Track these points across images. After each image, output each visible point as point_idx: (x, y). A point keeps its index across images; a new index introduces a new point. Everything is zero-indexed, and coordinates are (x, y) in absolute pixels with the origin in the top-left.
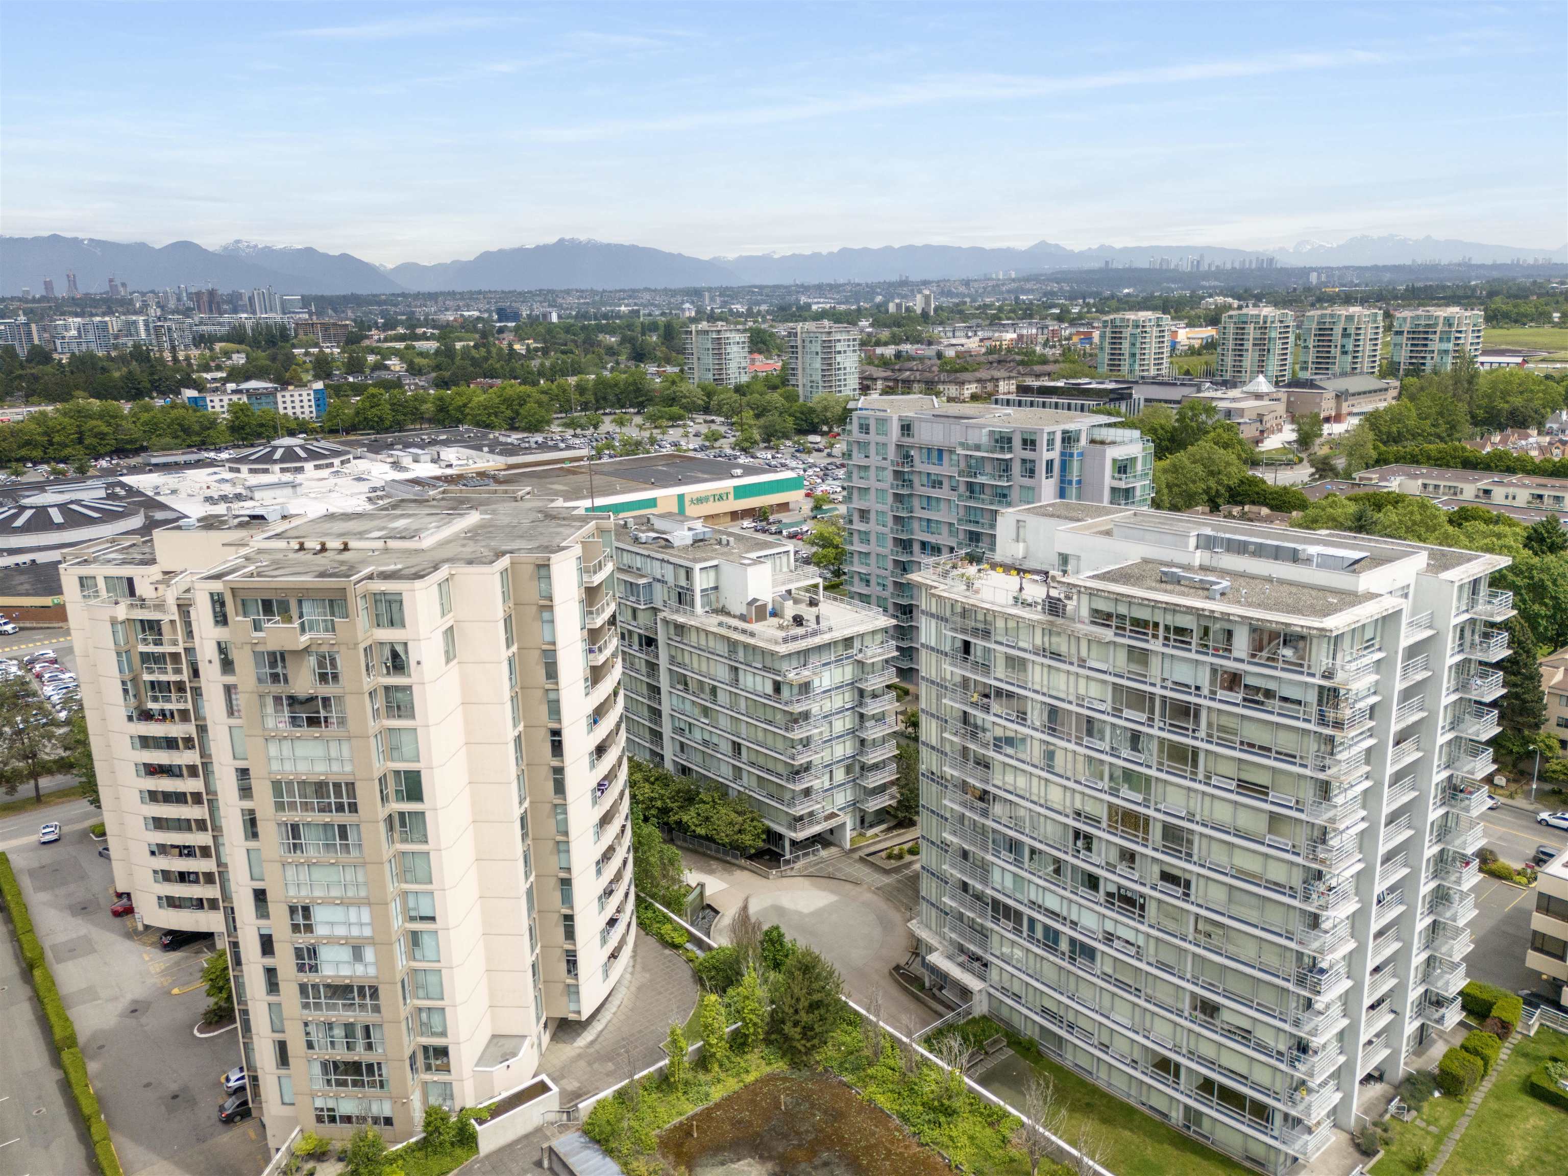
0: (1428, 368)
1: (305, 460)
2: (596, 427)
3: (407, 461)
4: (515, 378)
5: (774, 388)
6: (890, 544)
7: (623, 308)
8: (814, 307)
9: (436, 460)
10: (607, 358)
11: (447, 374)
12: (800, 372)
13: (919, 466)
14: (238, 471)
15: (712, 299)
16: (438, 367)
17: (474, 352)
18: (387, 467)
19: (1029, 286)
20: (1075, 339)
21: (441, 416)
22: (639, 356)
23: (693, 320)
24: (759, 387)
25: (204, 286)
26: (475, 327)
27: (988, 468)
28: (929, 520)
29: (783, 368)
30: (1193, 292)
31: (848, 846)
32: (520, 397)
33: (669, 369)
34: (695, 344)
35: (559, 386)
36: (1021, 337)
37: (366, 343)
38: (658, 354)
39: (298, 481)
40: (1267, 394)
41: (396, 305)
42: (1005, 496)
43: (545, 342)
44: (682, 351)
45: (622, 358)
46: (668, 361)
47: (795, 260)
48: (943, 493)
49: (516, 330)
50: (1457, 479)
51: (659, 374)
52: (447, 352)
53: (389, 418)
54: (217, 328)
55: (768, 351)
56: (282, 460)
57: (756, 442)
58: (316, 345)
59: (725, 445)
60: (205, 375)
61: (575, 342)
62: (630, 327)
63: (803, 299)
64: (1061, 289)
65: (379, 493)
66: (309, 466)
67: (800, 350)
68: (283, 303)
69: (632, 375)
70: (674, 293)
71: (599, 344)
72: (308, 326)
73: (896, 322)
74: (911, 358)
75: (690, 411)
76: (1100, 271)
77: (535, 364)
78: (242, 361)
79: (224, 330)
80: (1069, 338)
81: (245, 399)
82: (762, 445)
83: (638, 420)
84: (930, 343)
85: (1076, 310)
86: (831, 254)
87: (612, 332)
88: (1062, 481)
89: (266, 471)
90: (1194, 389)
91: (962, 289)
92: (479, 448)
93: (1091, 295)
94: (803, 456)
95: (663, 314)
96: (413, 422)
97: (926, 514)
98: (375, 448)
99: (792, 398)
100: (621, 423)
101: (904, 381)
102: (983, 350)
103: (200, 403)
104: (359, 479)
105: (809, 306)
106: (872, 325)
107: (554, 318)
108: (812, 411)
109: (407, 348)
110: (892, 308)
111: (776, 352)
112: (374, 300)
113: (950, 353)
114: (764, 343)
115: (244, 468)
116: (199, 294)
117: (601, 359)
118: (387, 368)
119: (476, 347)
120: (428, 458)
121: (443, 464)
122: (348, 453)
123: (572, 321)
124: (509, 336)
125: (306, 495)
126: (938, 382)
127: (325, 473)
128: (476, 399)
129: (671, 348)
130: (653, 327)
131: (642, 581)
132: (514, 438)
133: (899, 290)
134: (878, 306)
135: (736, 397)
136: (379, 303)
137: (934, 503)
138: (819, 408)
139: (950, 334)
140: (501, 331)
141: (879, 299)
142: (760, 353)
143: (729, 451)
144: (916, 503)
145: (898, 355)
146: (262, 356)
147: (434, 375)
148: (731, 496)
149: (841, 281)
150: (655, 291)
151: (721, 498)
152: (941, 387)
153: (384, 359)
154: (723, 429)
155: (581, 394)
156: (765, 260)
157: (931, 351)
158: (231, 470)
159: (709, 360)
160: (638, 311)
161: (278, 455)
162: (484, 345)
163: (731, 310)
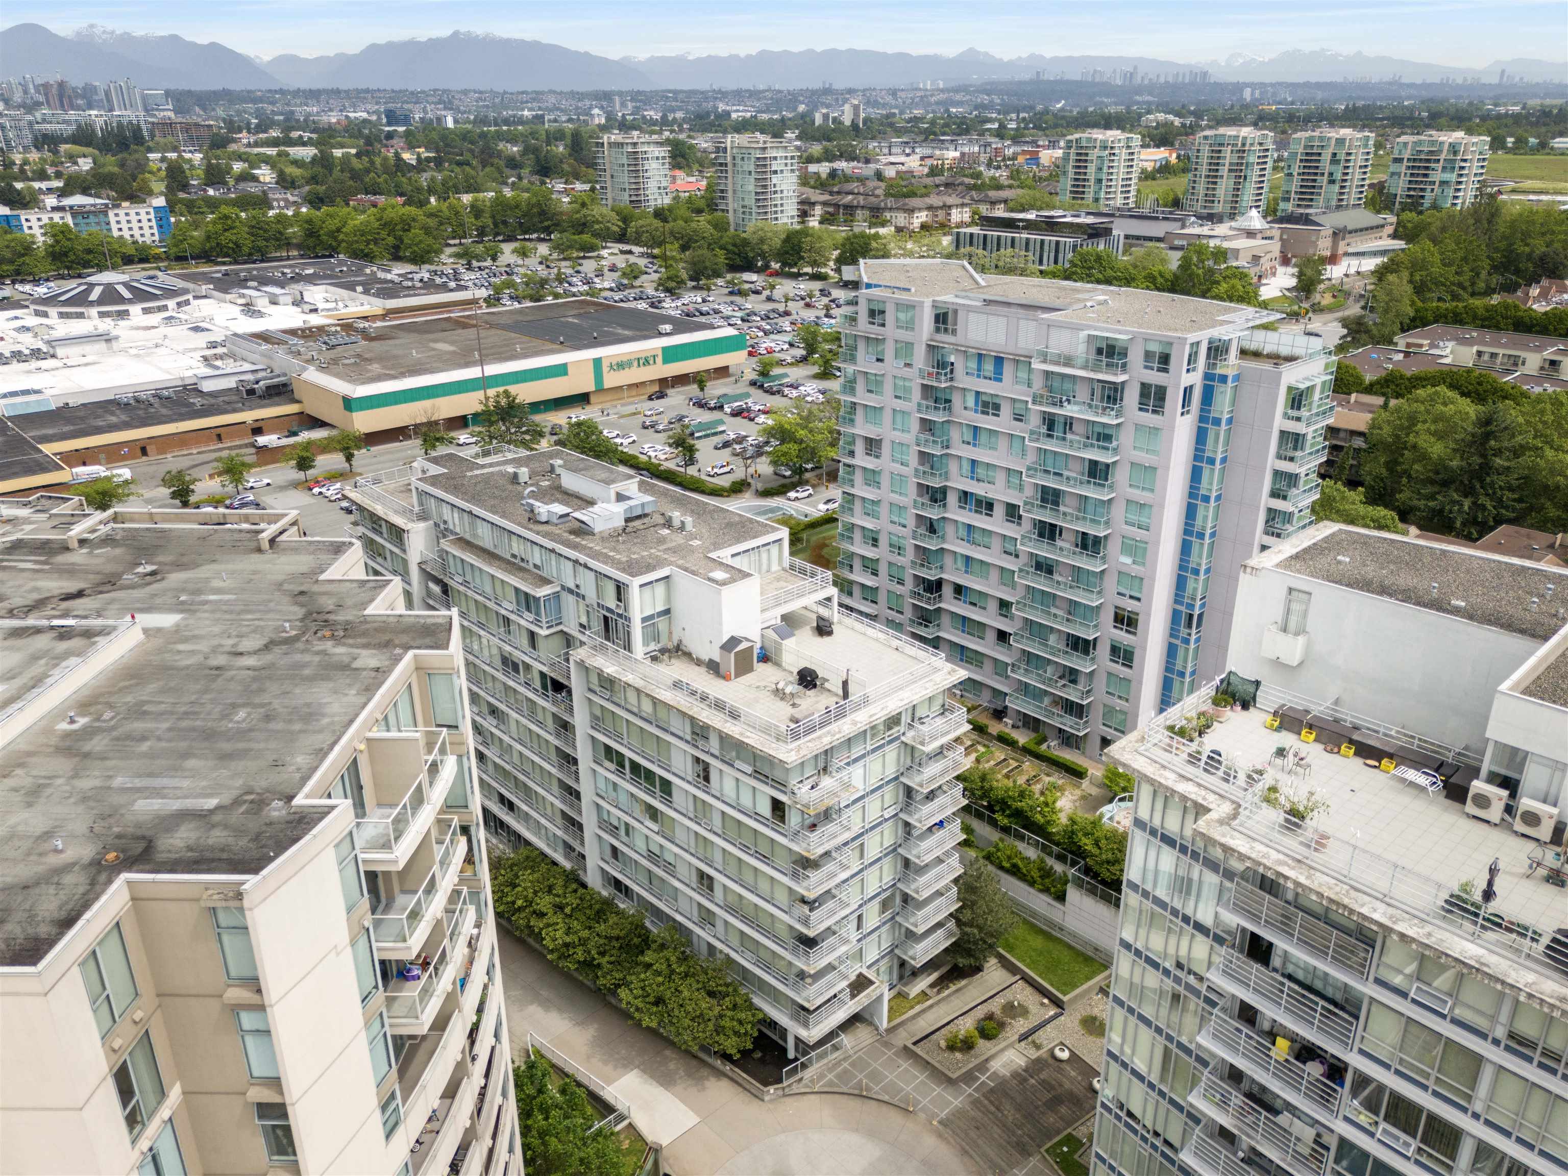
0: (1427, 203)
1: (130, 301)
2: (494, 259)
3: (262, 303)
4: (401, 195)
5: (699, 211)
6: (912, 491)
7: (526, 113)
8: (734, 116)
9: (298, 302)
10: (507, 171)
11: (321, 189)
12: (730, 194)
13: (963, 380)
14: (45, 315)
15: (623, 105)
16: (313, 180)
17: (354, 161)
18: (236, 311)
19: (958, 97)
20: (1021, 159)
21: (311, 242)
22: (545, 169)
23: (604, 128)
24: (683, 212)
25: (53, 78)
26: (360, 131)
27: (1083, 394)
28: (973, 462)
29: (709, 187)
30: (1128, 108)
31: (884, 1024)
32: (403, 221)
33: (579, 186)
34: (608, 159)
35: (450, 207)
36: (963, 154)
37: (233, 147)
38: (566, 167)
39: (114, 333)
40: (1261, 231)
41: (273, 103)
42: (1108, 438)
43: (437, 152)
44: (592, 165)
45: (525, 172)
46: (577, 177)
47: (711, 61)
48: (1002, 423)
49: (408, 134)
50: (1515, 346)
51: (566, 192)
52: (324, 161)
53: (247, 244)
54: (63, 126)
55: (689, 167)
56: (100, 302)
57: (683, 282)
58: (175, 149)
59: (648, 283)
60: (36, 185)
61: (472, 151)
62: (533, 134)
63: (722, 107)
64: (991, 101)
65: (220, 350)
66: (135, 310)
67: (730, 168)
68: (144, 98)
69: (535, 194)
70: (581, 96)
71: (499, 154)
72: (167, 126)
73: (824, 135)
74: (847, 179)
75: (604, 239)
76: (1031, 82)
77: (424, 179)
78: (86, 168)
79: (71, 129)
80: (1014, 158)
81: (69, 220)
82: (691, 284)
83: (543, 249)
84: (867, 161)
85: (1013, 125)
86: (749, 57)
87: (513, 140)
88: (1202, 419)
89: (81, 316)
90: (1179, 224)
91: (889, 99)
92: (351, 287)
93: (1024, 109)
94: (738, 299)
95: (570, 120)
96: (278, 248)
97: (969, 452)
98: (224, 285)
99: (721, 226)
100: (523, 253)
101: (846, 207)
102: (926, 170)
103: (14, 223)
104: (196, 329)
105: (728, 114)
106: (799, 138)
107: (450, 124)
108: (746, 242)
109: (279, 154)
110: (818, 120)
111: (696, 167)
112: (248, 97)
113: (890, 172)
114: (683, 156)
115: (53, 312)
116: (46, 86)
117: (501, 172)
118: (255, 179)
119: (358, 155)
120: (289, 299)
121: (307, 308)
122: (186, 291)
123: (469, 126)
124: (398, 143)
125: (124, 351)
126: (886, 209)
127: (155, 319)
128: (351, 223)
129: (581, 161)
130: (559, 135)
131: (542, 592)
132: (397, 271)
133: (823, 99)
134: (803, 116)
135: (657, 223)
136: (254, 101)
137: (983, 438)
138: (754, 240)
139: (886, 151)
140: (390, 136)
141: (802, 108)
142: (680, 168)
143: (650, 291)
144: (955, 435)
145: (833, 174)
146: (111, 164)
147: (307, 188)
148: (659, 360)
149: (761, 87)
150: (561, 93)
151: (647, 362)
152: (888, 215)
153: (252, 167)
154: (642, 262)
155: (477, 217)
156: (678, 63)
157: (869, 170)
158: (37, 313)
159: (625, 178)
160: (542, 116)
161: (94, 295)
162: (367, 153)
163: (644, 117)
